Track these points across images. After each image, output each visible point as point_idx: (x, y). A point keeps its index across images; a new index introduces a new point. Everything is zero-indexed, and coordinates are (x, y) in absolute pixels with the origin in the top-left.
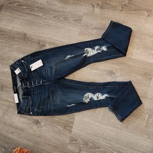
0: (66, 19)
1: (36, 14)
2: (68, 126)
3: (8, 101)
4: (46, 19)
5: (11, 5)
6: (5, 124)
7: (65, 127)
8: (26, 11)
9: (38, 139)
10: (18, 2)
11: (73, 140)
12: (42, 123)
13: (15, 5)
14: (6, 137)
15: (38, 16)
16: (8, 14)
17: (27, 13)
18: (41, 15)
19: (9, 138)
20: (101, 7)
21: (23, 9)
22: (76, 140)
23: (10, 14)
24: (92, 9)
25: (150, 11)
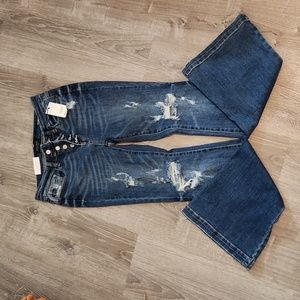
0: (119, 48)
1: (63, 37)
2: (124, 254)
3: (13, 204)
4: (82, 48)
5: (17, 22)
6: (8, 246)
7: (118, 257)
8: (45, 34)
9: (69, 277)
10: (30, 15)
11: (133, 281)
12: (75, 247)
13: (25, 20)
14: (10, 271)
15: (67, 42)
16: (12, 38)
17: (47, 37)
18: (73, 40)
19: (16, 274)
20: (187, 27)
21: (39, 29)
22: (138, 281)
23: (16, 39)
24: (169, 29)
25: (281, 34)
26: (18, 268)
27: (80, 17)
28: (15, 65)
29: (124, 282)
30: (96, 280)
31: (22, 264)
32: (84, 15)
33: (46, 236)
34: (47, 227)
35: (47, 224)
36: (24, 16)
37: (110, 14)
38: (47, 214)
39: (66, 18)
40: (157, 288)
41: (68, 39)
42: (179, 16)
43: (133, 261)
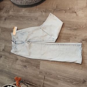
26: (15, 73)
27: (22, 14)
28: (10, 27)
29: (39, 73)
30: (32, 73)
31: (16, 72)
32: (23, 13)
33: (20, 65)
34: (20, 63)
35: (20, 62)
36: (11, 16)
37: (29, 12)
38: (20, 60)
39: (19, 14)
40: (46, 73)
41: (20, 19)
42: (43, 10)
43: (40, 68)
